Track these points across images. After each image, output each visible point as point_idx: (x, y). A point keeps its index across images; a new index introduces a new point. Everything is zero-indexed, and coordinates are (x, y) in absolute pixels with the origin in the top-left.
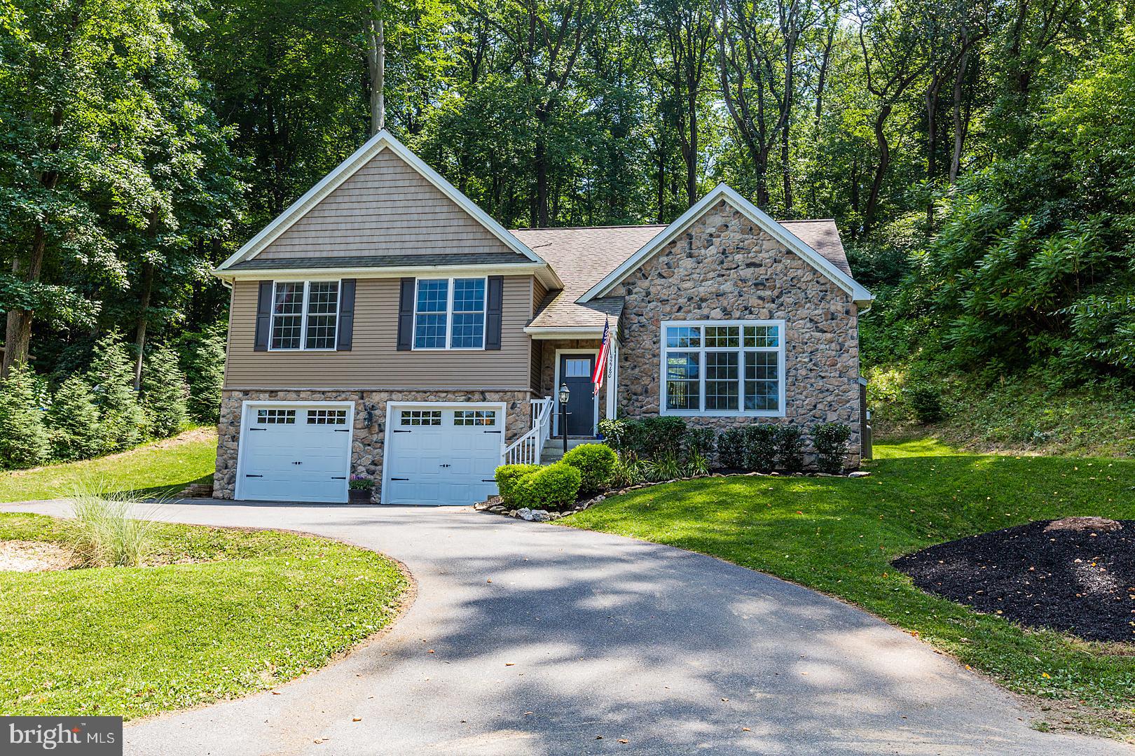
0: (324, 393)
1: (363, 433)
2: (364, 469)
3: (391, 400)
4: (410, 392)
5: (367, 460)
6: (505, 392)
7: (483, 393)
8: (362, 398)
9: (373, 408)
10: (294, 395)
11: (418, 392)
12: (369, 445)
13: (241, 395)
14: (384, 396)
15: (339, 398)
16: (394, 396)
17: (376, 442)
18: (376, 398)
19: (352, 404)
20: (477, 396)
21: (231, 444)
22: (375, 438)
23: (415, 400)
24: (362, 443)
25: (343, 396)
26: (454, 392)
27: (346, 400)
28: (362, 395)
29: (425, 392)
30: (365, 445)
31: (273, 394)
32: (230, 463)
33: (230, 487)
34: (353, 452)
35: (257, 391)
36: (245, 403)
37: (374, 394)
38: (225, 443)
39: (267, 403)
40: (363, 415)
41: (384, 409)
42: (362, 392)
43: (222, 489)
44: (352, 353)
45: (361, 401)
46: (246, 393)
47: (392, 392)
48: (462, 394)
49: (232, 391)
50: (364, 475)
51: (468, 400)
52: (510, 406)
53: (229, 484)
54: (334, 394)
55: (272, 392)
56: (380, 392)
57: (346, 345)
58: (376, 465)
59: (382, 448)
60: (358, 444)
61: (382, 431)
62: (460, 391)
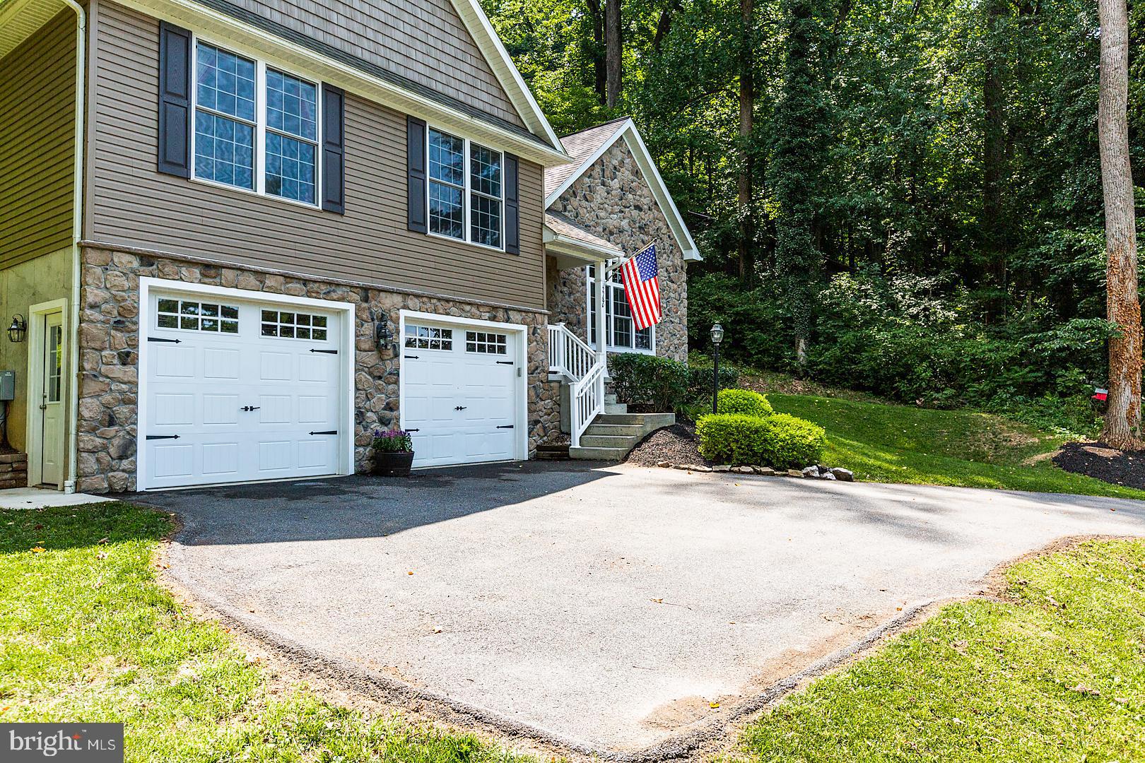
0: (305, 282)
1: (371, 359)
2: (375, 418)
3: (406, 307)
4: (430, 298)
5: (379, 401)
6: (527, 312)
7: (506, 310)
8: (366, 300)
9: (382, 318)
10: (252, 280)
11: (439, 299)
12: (380, 378)
13: (136, 263)
14: (398, 299)
15: (334, 296)
16: (410, 303)
17: (390, 374)
18: (388, 301)
19: (351, 307)
20: (500, 314)
21: (118, 370)
22: (389, 366)
23: (436, 312)
24: (370, 374)
25: (340, 292)
26: (478, 306)
27: (342, 299)
28: (366, 293)
29: (448, 301)
30: (374, 377)
31: (210, 271)
32: (122, 411)
33: (125, 464)
34: (357, 389)
35: (175, 260)
36: (145, 282)
37: (382, 294)
38: (104, 369)
39: (190, 287)
40: (369, 329)
41: (397, 321)
42: (366, 289)
43: (102, 471)
44: (344, 219)
45: (365, 305)
46: (147, 260)
47: (408, 294)
48: (487, 309)
49: (113, 250)
50: (376, 426)
51: (493, 319)
52: (531, 331)
53: (121, 458)
54: (324, 288)
55: (207, 266)
56: (392, 292)
57: (335, 204)
58: (391, 410)
59: (397, 382)
60: (364, 376)
61: (397, 355)
62: (487, 306)
